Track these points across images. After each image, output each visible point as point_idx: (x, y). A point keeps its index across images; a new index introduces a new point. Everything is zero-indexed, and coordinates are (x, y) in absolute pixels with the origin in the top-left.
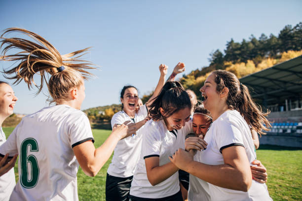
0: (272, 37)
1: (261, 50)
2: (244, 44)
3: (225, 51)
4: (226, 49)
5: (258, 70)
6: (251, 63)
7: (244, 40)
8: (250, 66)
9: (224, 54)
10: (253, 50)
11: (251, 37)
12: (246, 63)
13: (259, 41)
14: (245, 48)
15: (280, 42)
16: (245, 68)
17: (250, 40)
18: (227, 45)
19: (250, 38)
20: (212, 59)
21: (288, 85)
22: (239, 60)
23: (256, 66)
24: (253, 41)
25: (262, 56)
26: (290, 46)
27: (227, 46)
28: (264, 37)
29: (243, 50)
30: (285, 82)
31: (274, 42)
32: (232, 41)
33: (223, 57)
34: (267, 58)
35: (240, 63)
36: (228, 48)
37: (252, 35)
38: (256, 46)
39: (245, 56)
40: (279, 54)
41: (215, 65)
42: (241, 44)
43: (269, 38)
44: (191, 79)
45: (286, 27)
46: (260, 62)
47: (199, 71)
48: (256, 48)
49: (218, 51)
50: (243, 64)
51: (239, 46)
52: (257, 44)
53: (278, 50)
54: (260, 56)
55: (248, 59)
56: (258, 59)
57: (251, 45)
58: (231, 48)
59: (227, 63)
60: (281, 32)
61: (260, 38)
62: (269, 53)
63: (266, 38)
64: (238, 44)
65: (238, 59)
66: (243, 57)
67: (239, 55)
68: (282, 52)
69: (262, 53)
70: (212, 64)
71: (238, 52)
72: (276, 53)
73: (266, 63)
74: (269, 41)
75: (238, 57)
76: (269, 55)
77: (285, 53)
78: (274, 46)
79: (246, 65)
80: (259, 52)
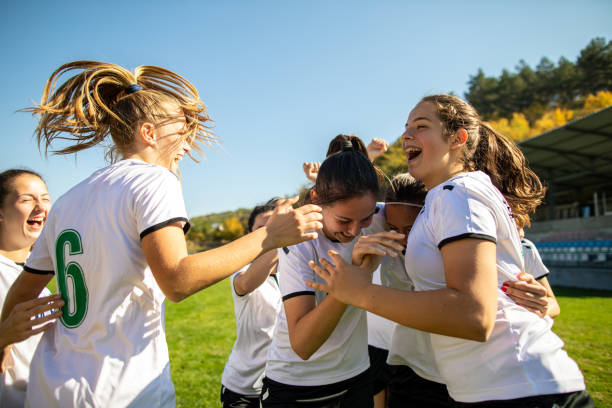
0: (564, 64)
1: (540, 91)
2: (506, 79)
3: (466, 96)
4: (468, 91)
5: (536, 133)
6: (520, 120)
7: (505, 73)
8: (518, 126)
10: (525, 91)
11: (521, 66)
12: (510, 119)
13: (537, 73)
14: (508, 88)
15: (581, 73)
16: (508, 129)
17: (517, 72)
18: (470, 82)
19: (517, 68)
21: (598, 162)
22: (496, 113)
23: (531, 125)
24: (525, 74)
25: (544, 103)
26: (601, 81)
27: (469, 86)
28: (546, 65)
29: (502, 92)
30: (592, 157)
31: (567, 74)
32: (481, 75)
34: (555, 108)
35: (497, 119)
36: (472, 89)
37: (522, 61)
38: (529, 84)
39: (508, 106)
40: (578, 99)
42: (499, 80)
43: (557, 66)
44: (398, 154)
45: (593, 42)
46: (539, 116)
48: (530, 88)
50: (504, 122)
51: (495, 85)
52: (533, 78)
53: (578, 91)
54: (539, 105)
55: (513, 111)
56: (535, 111)
57: (520, 82)
58: (478, 88)
60: (583, 52)
61: (538, 67)
62: (557, 97)
63: (552, 65)
64: (492, 80)
65: (492, 111)
66: (503, 107)
67: (495, 102)
68: (584, 94)
69: (544, 99)
71: (492, 97)
72: (572, 97)
73: (551, 118)
74: (558, 73)
75: (493, 106)
76: (557, 101)
77: (591, 97)
78: (568, 82)
79: (509, 124)
80: (536, 97)
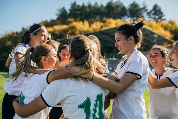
0: (102, 6)
1: (94, 13)
3: (70, 10)
5: (91, 30)
6: (86, 23)
7: (83, 4)
9: (68, 12)
12: (83, 22)
13: (94, 7)
14: (84, 10)
16: (82, 26)
20: (59, 14)
22: (79, 19)
23: (90, 26)
24: (90, 6)
25: (94, 18)
29: (82, 11)
31: (103, 9)
32: (75, 3)
33: (67, 14)
37: (89, 2)
39: (83, 16)
40: (104, 19)
41: (61, 19)
42: (81, 6)
46: (92, 23)
47: (48, 23)
48: (91, 12)
49: (64, 8)
50: (81, 23)
51: (79, 8)
52: (92, 9)
55: (85, 19)
56: (92, 20)
57: (88, 9)
58: (73, 8)
59: (70, 20)
62: (99, 16)
63: (98, 5)
64: (79, 6)
65: (78, 17)
66: (81, 17)
67: (79, 14)
69: (94, 16)
70: (58, 19)
71: (78, 12)
72: (103, 17)
73: (96, 25)
74: (100, 9)
76: (99, 18)
77: (108, 20)
79: (83, 24)
80: (92, 15)
